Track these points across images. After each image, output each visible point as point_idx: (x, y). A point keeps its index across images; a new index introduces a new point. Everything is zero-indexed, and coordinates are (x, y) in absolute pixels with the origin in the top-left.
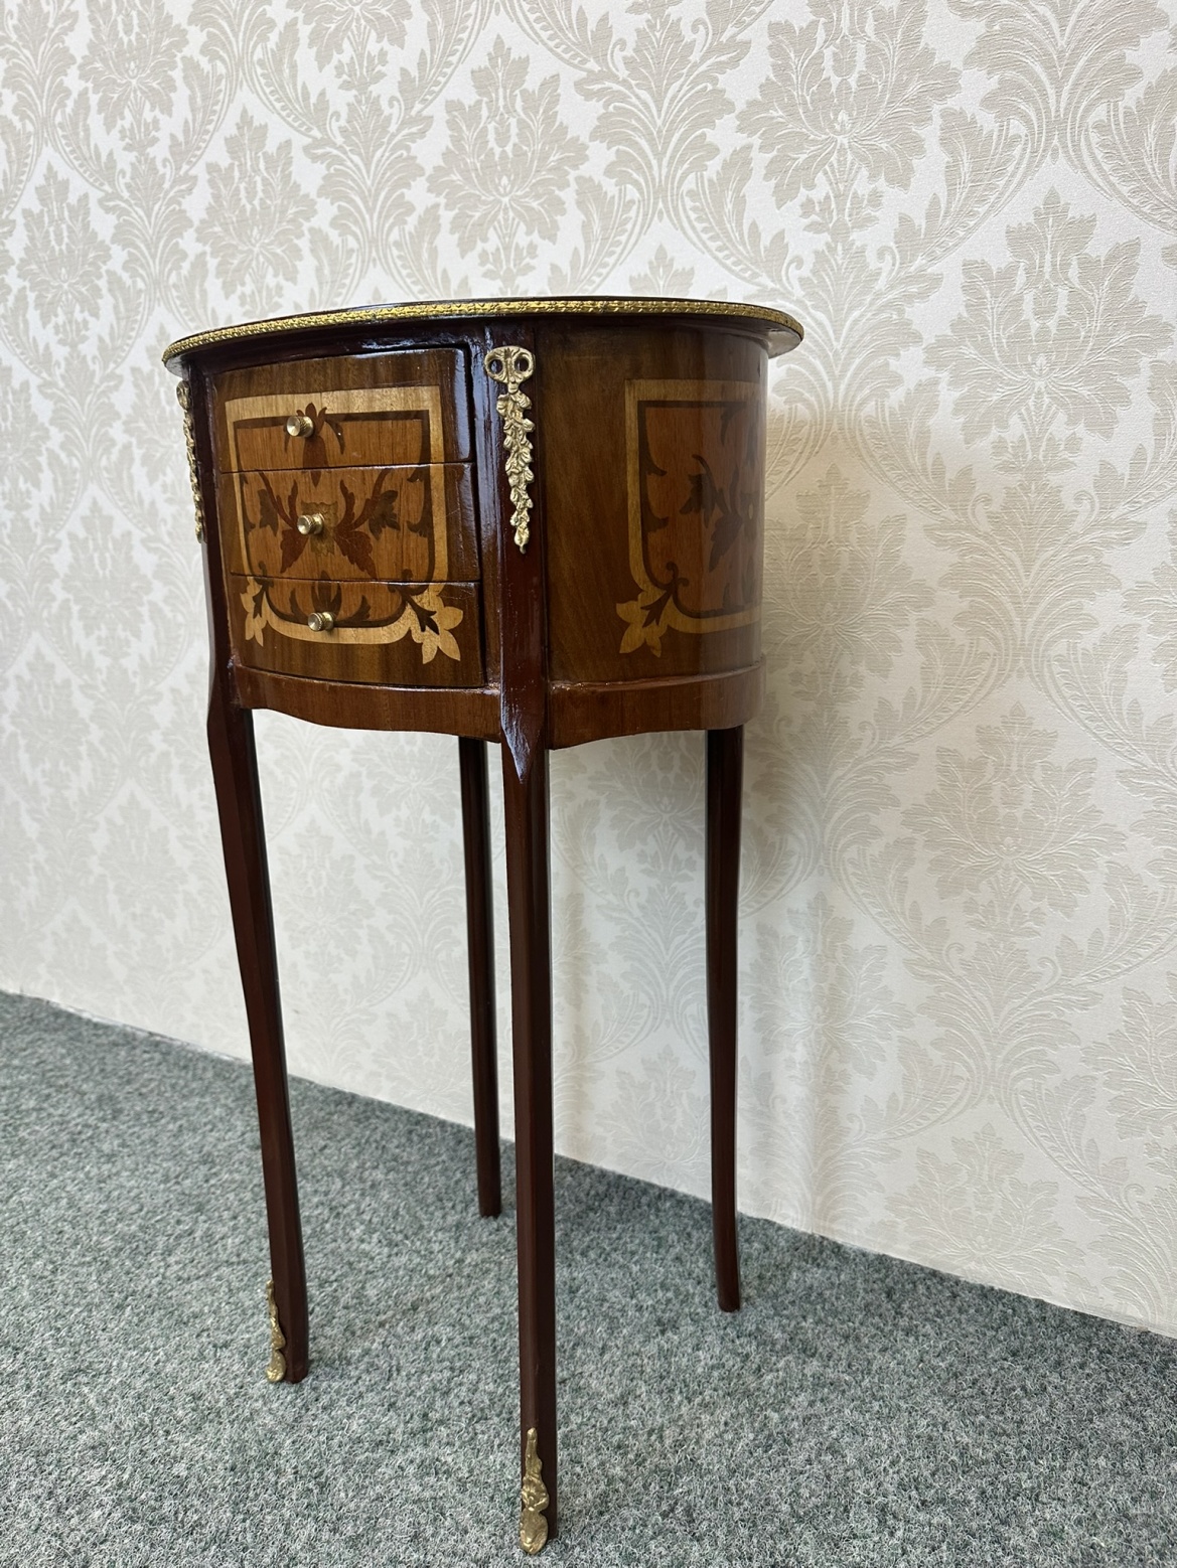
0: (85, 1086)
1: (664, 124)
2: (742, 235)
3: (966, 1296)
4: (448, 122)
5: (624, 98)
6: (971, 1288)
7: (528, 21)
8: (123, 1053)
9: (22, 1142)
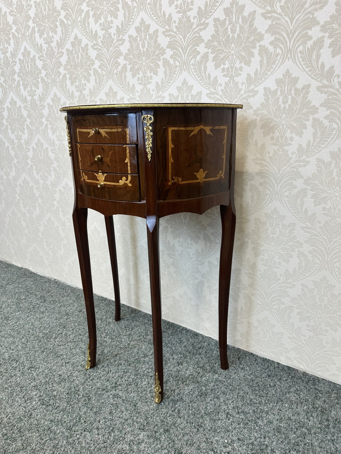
0: (37, 293)
1: (186, 44)
2: (206, 77)
3: (259, 360)
4: (129, 41)
5: (175, 37)
6: (261, 358)
7: (150, 14)
8: (48, 284)
9: (21, 307)
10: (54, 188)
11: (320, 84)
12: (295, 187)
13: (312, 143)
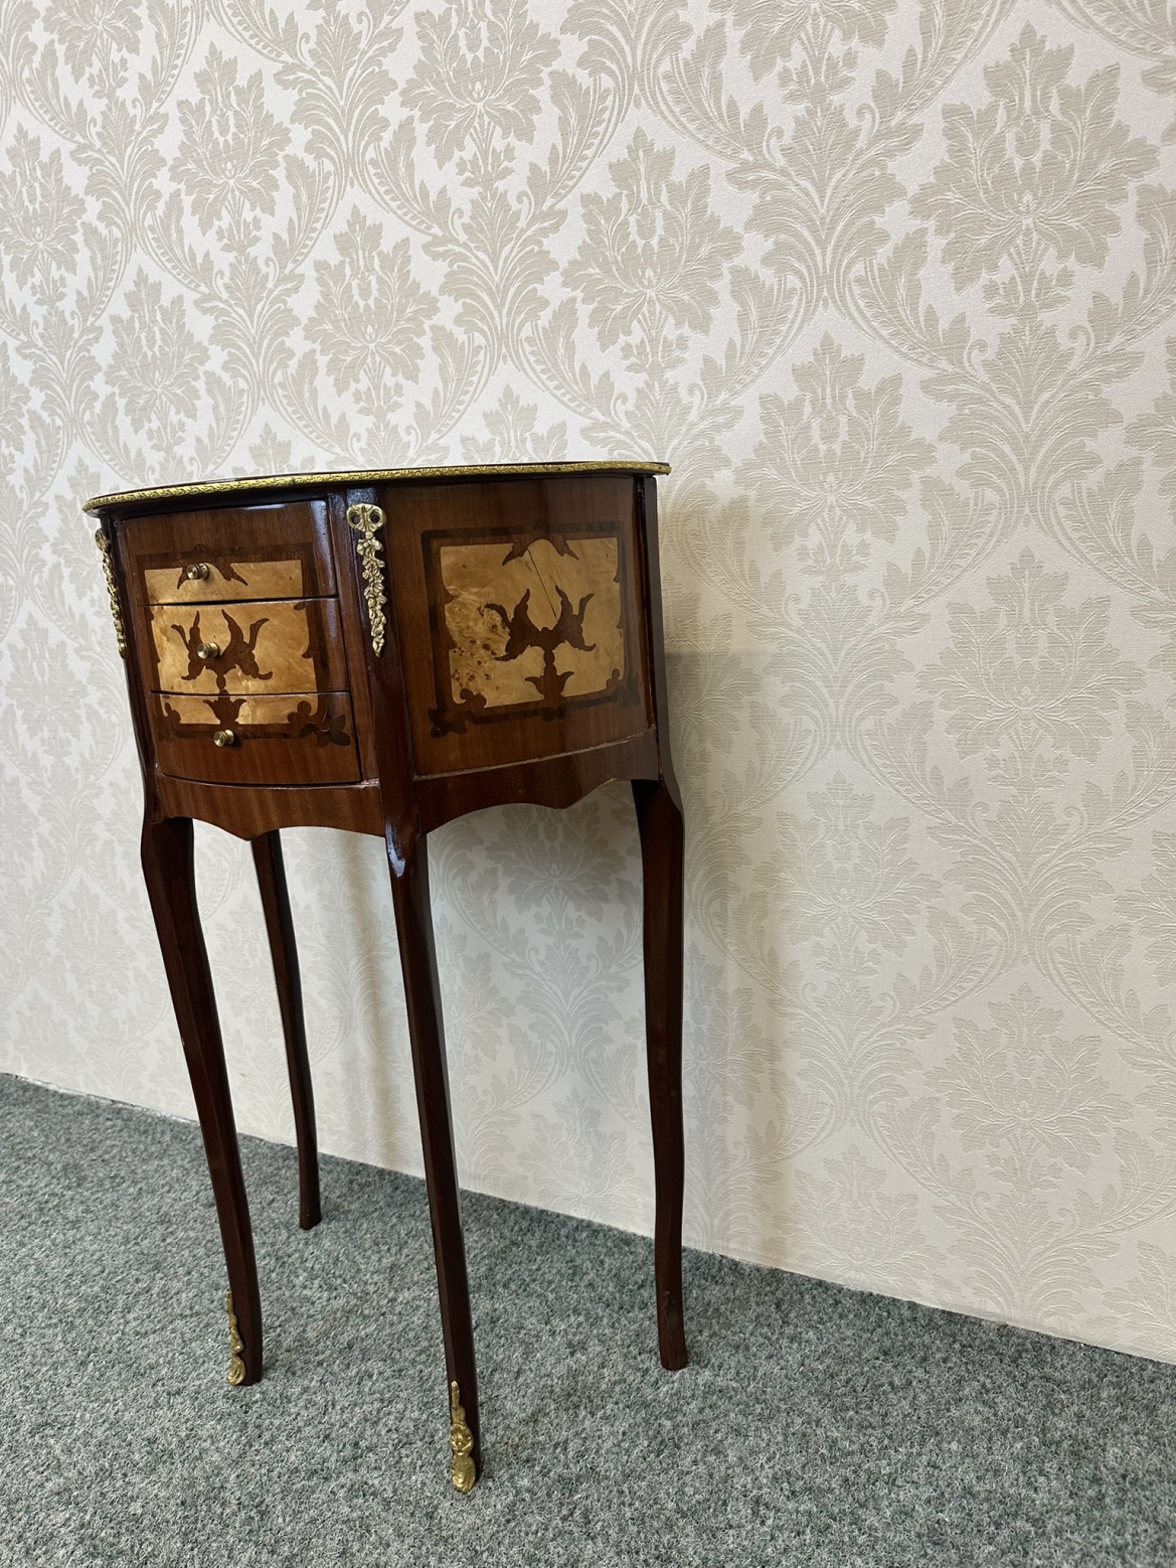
10: (92, 778)
11: (930, 374)
12: (893, 702)
13: (927, 556)
